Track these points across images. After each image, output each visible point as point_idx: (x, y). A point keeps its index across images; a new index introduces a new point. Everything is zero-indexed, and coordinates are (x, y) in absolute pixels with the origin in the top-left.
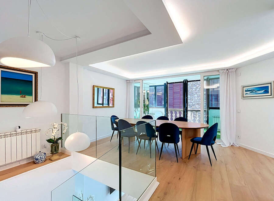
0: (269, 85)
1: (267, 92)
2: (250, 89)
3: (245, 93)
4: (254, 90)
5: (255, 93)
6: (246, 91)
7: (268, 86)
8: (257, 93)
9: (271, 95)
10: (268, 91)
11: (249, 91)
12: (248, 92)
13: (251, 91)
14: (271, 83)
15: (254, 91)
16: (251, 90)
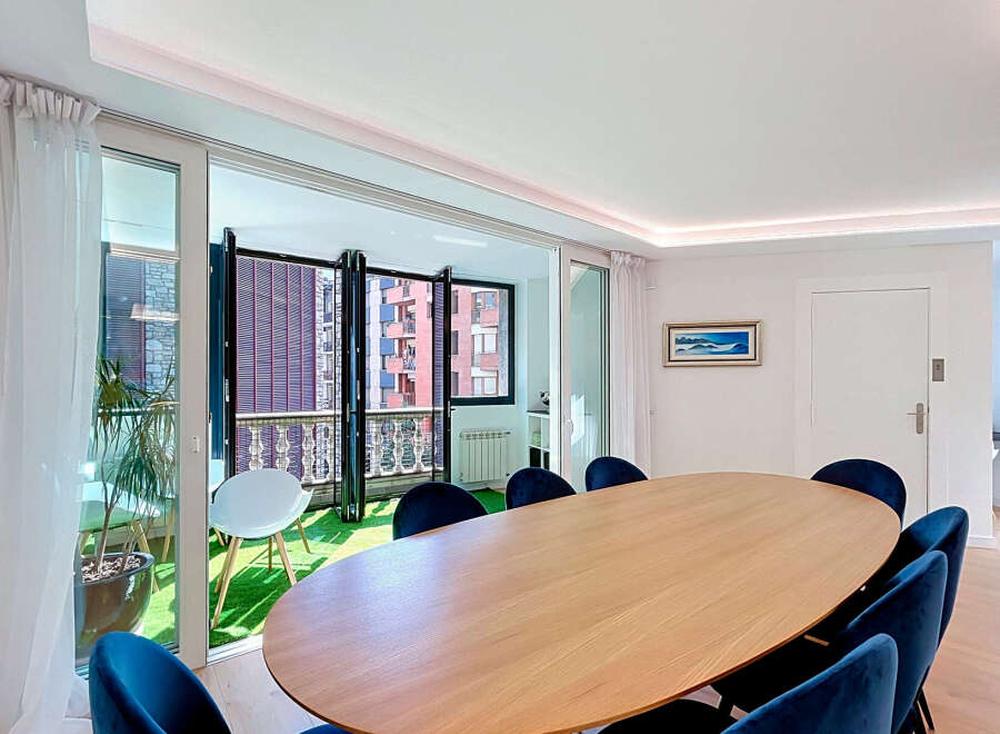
0: (750, 331)
1: (742, 349)
2: (693, 338)
3: (675, 347)
4: (706, 341)
5: (709, 350)
6: (678, 342)
7: (747, 333)
8: (714, 350)
9: (755, 359)
10: (747, 348)
11: (690, 342)
12: (685, 347)
13: (697, 343)
14: (755, 326)
15: (705, 345)
16: (695, 341)
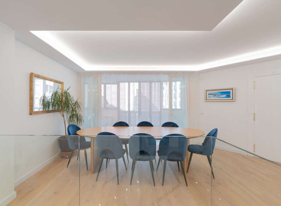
0: (231, 91)
1: (228, 96)
2: (213, 93)
3: (208, 96)
4: (217, 94)
5: (218, 97)
6: (209, 94)
8: (220, 97)
9: (232, 99)
10: (230, 96)
12: (211, 96)
13: (215, 95)
14: (233, 89)
15: (217, 95)
16: (214, 94)
